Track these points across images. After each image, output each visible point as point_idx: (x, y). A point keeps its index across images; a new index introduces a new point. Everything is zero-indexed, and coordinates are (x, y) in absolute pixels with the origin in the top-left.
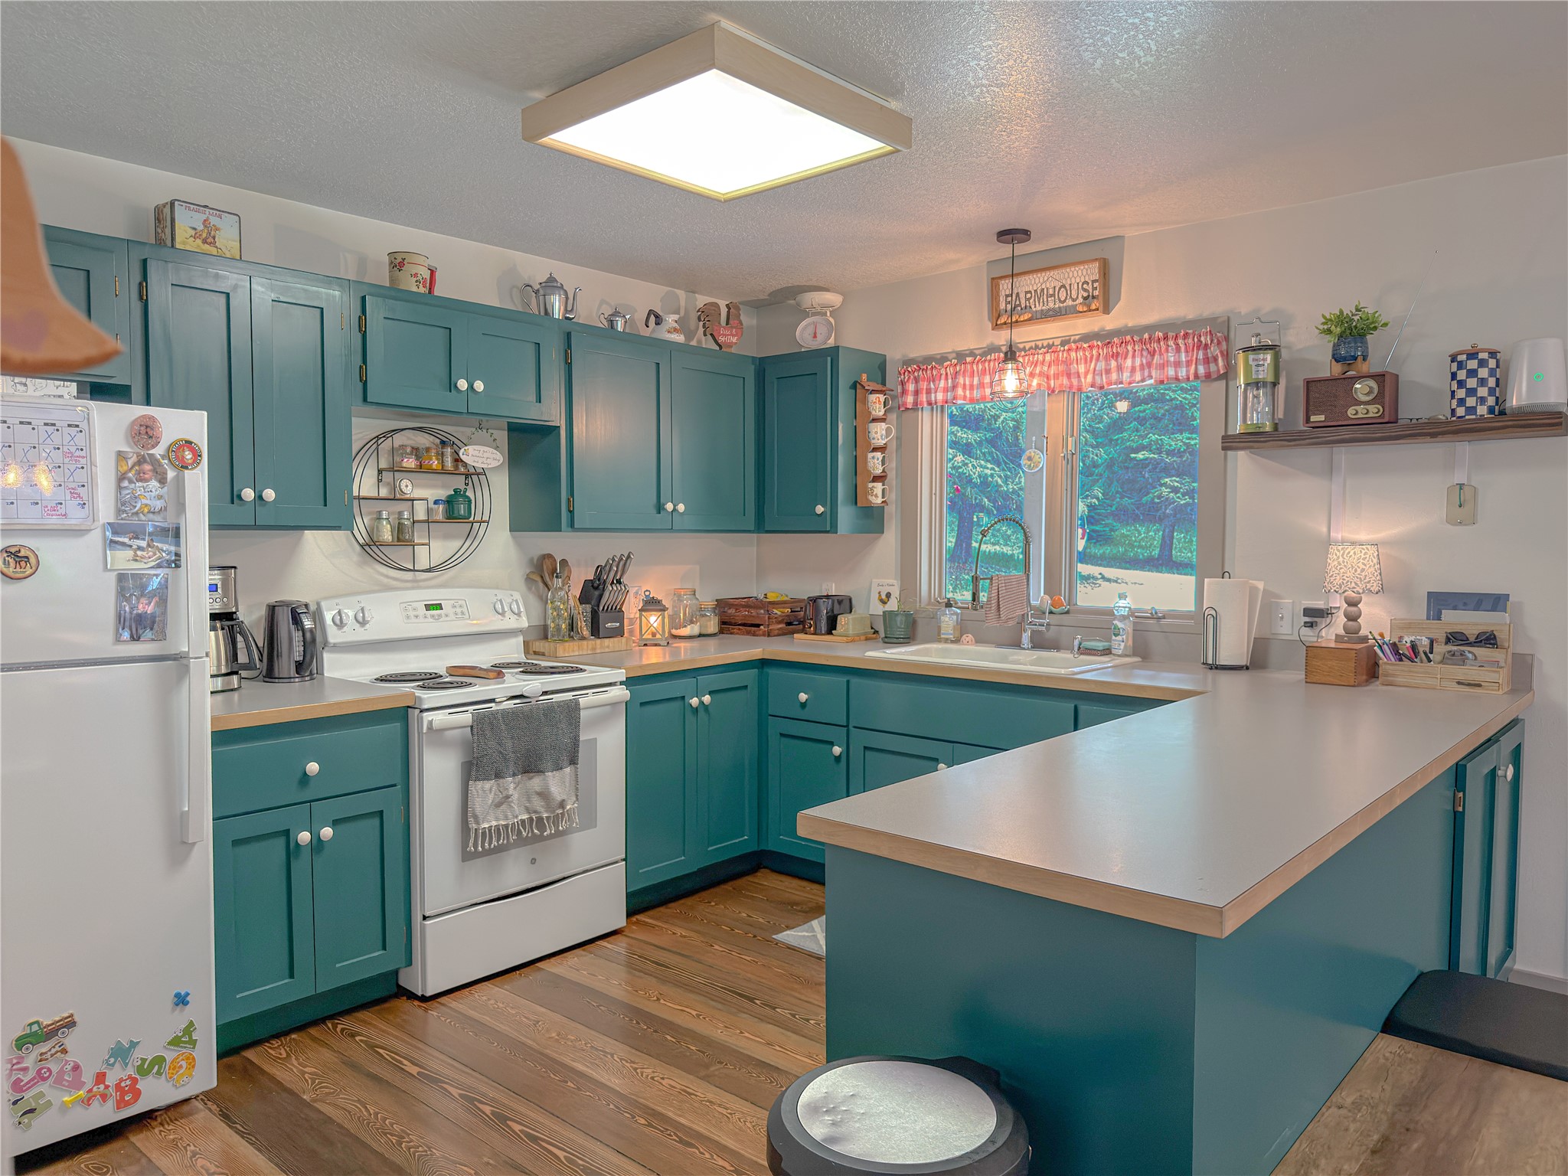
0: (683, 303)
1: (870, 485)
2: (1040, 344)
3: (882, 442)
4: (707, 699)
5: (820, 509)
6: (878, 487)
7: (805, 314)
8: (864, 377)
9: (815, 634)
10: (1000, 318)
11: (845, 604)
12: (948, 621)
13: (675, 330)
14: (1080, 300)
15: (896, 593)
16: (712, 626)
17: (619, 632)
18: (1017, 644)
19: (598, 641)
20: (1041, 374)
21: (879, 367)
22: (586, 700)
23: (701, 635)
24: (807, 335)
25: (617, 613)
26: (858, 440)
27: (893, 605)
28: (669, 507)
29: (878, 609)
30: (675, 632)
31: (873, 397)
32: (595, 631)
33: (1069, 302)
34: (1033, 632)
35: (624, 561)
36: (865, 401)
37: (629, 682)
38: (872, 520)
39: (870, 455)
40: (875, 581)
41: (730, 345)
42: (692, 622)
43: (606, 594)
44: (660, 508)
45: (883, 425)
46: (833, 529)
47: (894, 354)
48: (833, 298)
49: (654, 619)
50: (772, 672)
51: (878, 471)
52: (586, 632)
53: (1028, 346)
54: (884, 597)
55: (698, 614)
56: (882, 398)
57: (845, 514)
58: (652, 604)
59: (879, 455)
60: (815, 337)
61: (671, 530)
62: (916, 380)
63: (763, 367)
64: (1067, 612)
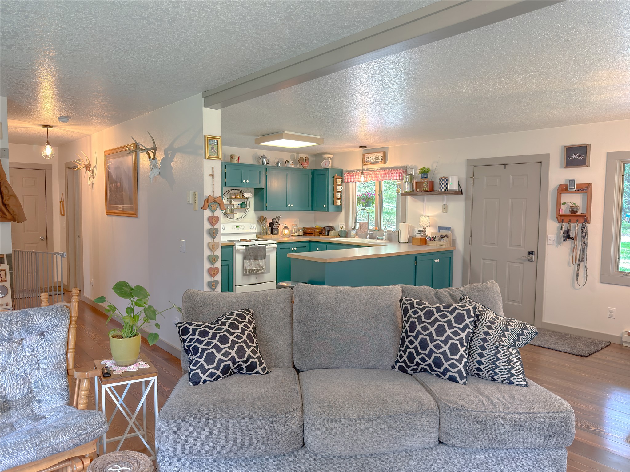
0: (296, 156)
1: (337, 200)
2: (373, 169)
3: (340, 190)
4: (295, 249)
5: (325, 206)
6: (339, 201)
7: (324, 159)
8: (336, 175)
9: (325, 235)
10: (364, 163)
11: (333, 228)
12: (353, 233)
13: (292, 165)
14: (380, 160)
15: (344, 226)
16: (301, 233)
17: (278, 234)
18: (366, 238)
19: (273, 235)
20: (371, 177)
21: (341, 173)
22: (267, 246)
23: (298, 236)
24: (324, 165)
25: (277, 229)
26: (334, 190)
27: (344, 229)
28: (289, 205)
29: (340, 229)
30: (292, 235)
31: (338, 180)
32: (272, 233)
33: (378, 160)
34: (369, 235)
35: (279, 218)
36: (336, 181)
37: (277, 244)
38: (339, 209)
39: (337, 193)
40: (340, 224)
41: (306, 167)
42: (296, 232)
43: (274, 225)
44: (287, 206)
45: (340, 186)
46: (328, 211)
47: (344, 169)
48: (331, 156)
49: (286, 231)
50: (312, 244)
51: (339, 197)
52: (270, 233)
53: (370, 169)
54: (341, 227)
55: (298, 230)
56: (340, 180)
57: (331, 207)
58: (286, 228)
59: (339, 193)
60: (326, 165)
61: (290, 211)
62: (348, 176)
63: (313, 172)
64: (379, 231)
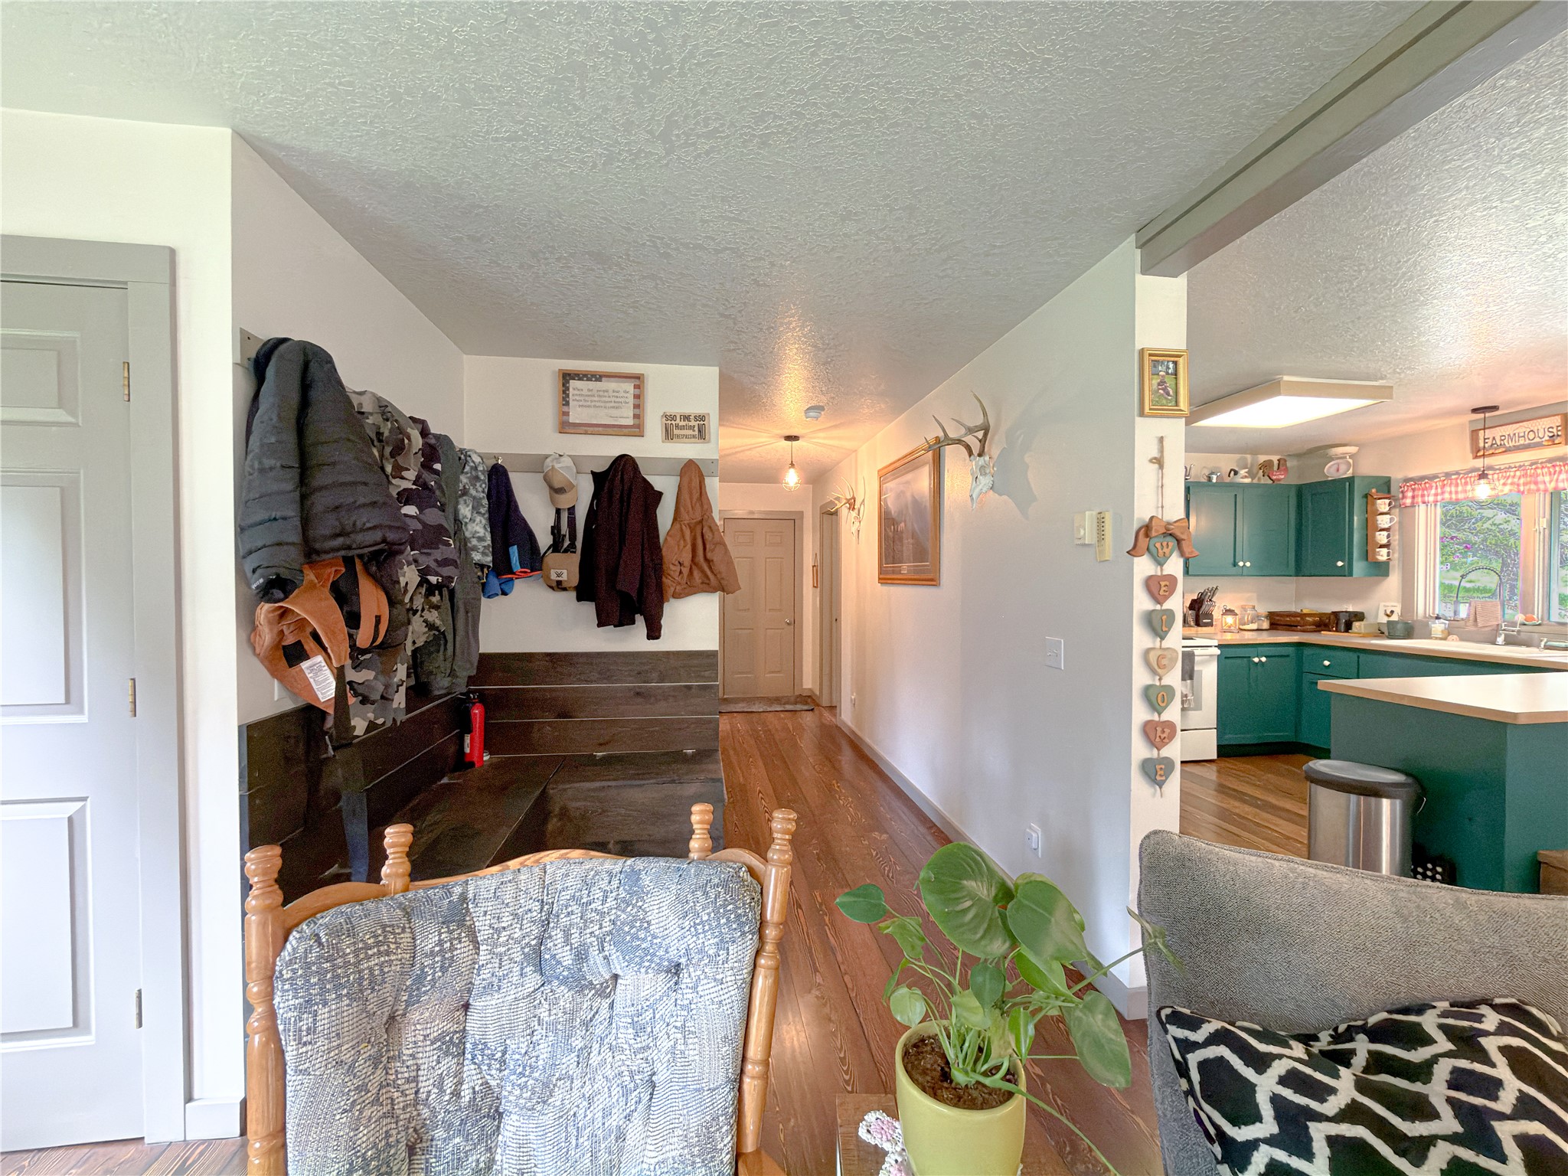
0: (1249, 461)
1: (1378, 550)
2: (1513, 465)
3: (1386, 526)
4: (1264, 659)
5: (1340, 564)
6: (1384, 551)
7: (1331, 459)
8: (1374, 490)
9: (1337, 631)
10: (1477, 452)
11: (1359, 616)
12: (1438, 627)
13: (1246, 477)
14: (1547, 438)
15: (1398, 610)
16: (1266, 625)
17: (1211, 624)
18: (1494, 643)
19: (1200, 628)
20: (1512, 484)
21: (1385, 486)
22: (1197, 652)
23: (1257, 630)
24: (1332, 471)
25: (1210, 616)
26: (1369, 526)
27: (1394, 618)
28: (1241, 564)
29: (1384, 620)
30: (1242, 627)
31: (1379, 501)
32: (1198, 624)
33: (1537, 440)
34: (1506, 635)
35: (1214, 591)
36: (1374, 504)
37: (1219, 646)
38: (1381, 570)
39: (1378, 533)
40: (1382, 604)
41: (1279, 480)
42: (1252, 622)
43: (1204, 607)
44: (1235, 564)
45: (1388, 516)
46: (1351, 574)
47: (1397, 475)
48: (1352, 449)
49: (1230, 619)
50: (1307, 651)
51: (1384, 541)
52: (1192, 623)
53: (1502, 467)
54: (1388, 613)
55: (1256, 618)
56: (1387, 501)
57: (1358, 567)
58: (1229, 612)
59: (1385, 533)
60: (1338, 470)
61: (1242, 575)
62: (1414, 490)
63: (1300, 491)
64: (1539, 625)
